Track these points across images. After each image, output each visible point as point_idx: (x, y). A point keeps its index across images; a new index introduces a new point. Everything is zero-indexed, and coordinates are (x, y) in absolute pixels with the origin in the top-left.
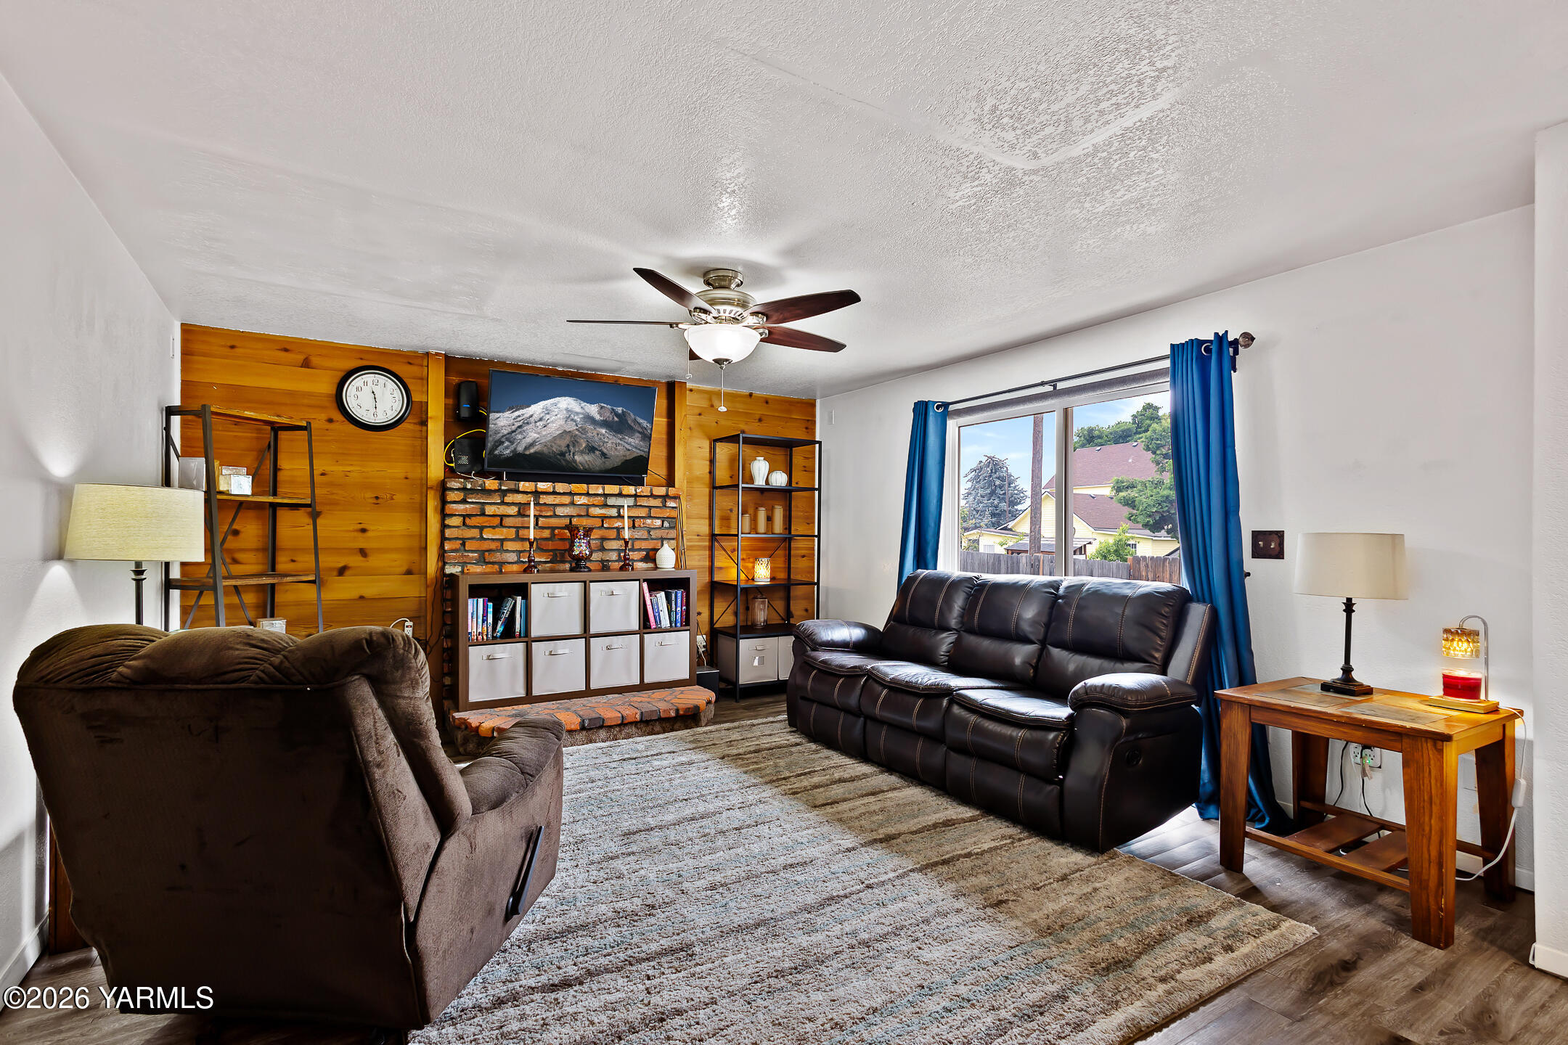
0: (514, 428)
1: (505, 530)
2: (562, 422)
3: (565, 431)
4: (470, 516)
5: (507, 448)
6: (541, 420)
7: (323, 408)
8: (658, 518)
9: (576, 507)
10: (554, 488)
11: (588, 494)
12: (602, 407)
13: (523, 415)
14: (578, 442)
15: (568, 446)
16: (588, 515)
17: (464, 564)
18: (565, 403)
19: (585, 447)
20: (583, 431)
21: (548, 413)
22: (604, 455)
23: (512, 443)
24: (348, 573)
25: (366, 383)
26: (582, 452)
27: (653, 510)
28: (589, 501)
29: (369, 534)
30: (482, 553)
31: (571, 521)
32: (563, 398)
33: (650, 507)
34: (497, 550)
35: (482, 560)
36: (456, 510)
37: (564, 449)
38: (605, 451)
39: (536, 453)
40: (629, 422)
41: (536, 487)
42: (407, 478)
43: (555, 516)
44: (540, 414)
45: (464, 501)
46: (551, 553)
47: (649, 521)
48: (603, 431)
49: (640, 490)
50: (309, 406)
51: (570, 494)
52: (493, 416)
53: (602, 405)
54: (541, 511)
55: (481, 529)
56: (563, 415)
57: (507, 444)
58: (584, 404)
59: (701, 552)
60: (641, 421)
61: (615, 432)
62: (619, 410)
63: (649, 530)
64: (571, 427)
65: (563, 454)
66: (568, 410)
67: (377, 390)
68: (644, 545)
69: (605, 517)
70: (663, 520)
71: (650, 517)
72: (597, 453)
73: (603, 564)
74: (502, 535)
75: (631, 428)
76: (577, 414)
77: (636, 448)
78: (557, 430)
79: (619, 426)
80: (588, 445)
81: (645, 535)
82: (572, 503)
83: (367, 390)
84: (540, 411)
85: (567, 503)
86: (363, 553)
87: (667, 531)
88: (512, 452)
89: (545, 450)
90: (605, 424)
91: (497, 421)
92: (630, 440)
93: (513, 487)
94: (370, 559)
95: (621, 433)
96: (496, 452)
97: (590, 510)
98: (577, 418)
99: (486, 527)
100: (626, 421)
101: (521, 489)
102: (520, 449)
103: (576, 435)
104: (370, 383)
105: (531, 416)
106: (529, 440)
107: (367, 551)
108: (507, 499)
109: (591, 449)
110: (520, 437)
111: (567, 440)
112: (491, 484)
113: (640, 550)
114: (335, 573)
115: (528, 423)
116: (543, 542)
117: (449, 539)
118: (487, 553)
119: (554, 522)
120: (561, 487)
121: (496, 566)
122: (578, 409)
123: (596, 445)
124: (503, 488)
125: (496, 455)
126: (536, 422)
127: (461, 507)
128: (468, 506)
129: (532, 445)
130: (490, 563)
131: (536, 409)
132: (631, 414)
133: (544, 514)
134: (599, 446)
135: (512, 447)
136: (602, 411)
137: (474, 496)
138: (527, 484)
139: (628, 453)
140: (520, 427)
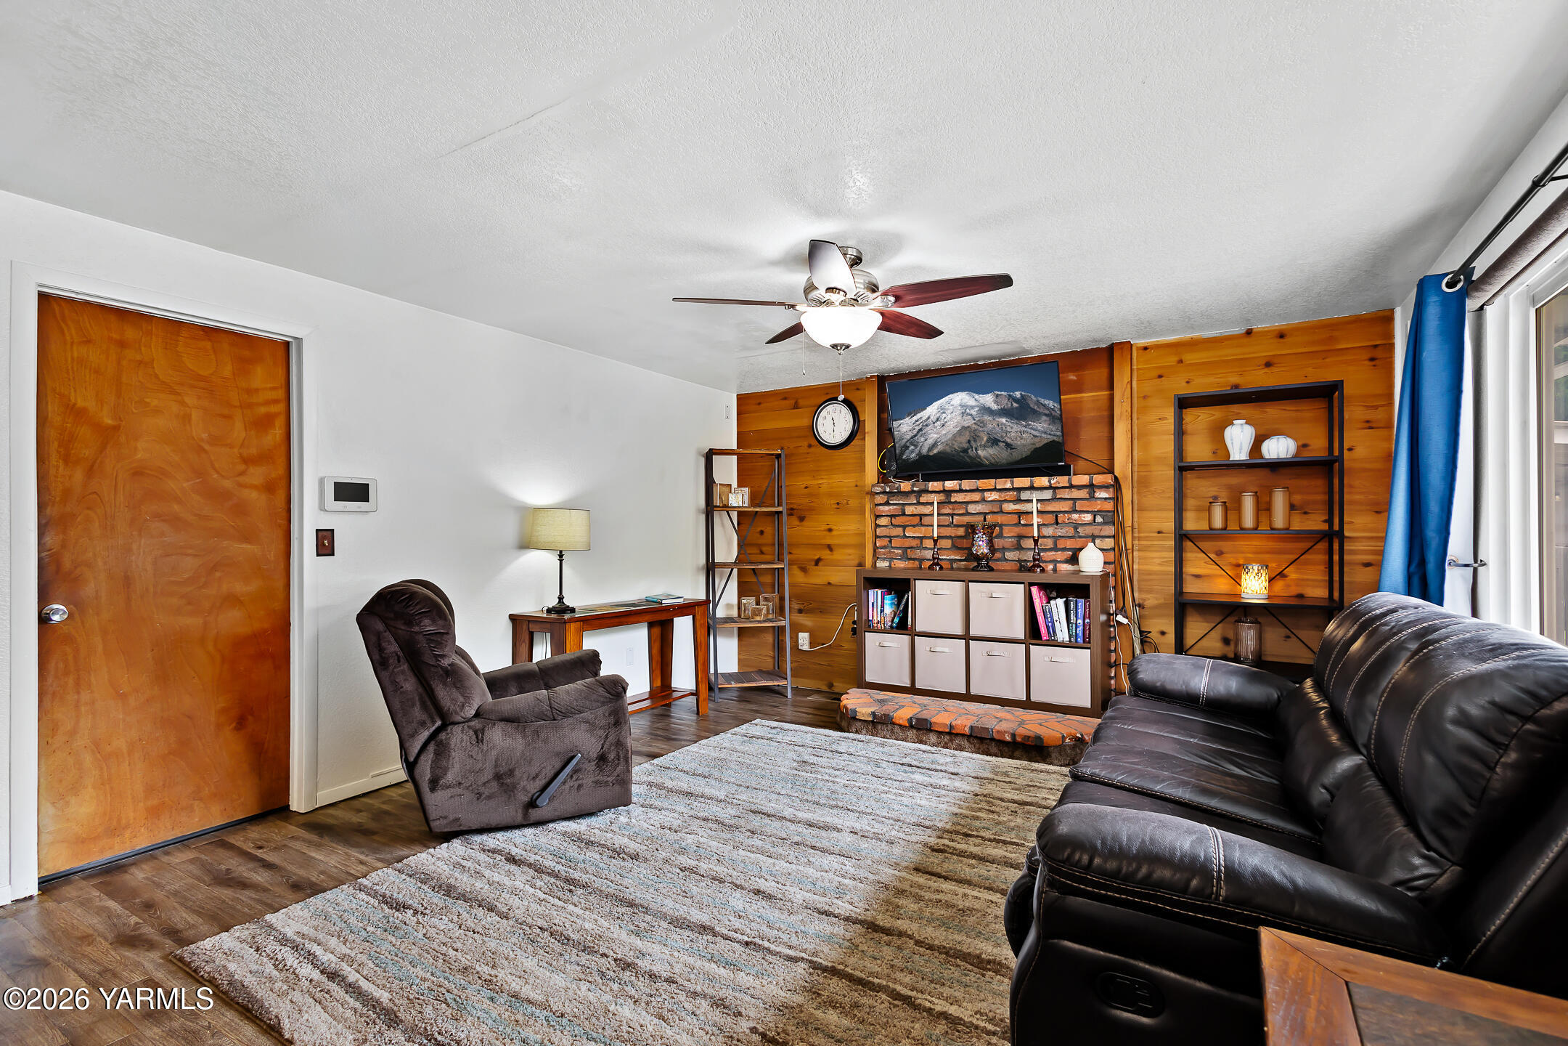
0: (915, 432)
1: (923, 528)
2: (959, 418)
3: (963, 427)
4: (894, 516)
5: (913, 450)
6: (938, 420)
7: (805, 437)
8: (1087, 512)
9: (988, 504)
10: (960, 485)
11: (995, 489)
12: (997, 396)
13: (921, 418)
14: (978, 436)
15: (969, 442)
16: (1001, 512)
17: (891, 560)
18: (959, 399)
19: (987, 441)
20: (982, 423)
21: (944, 413)
22: (1008, 446)
23: (916, 446)
24: (820, 564)
25: (828, 413)
26: (985, 447)
27: (1078, 503)
28: (1000, 496)
29: (834, 533)
30: (905, 549)
31: (985, 518)
32: (956, 394)
33: (1074, 500)
34: (917, 548)
35: (905, 557)
36: (883, 511)
37: (966, 446)
38: (1009, 441)
39: (939, 453)
40: (1031, 406)
41: (944, 486)
42: (856, 486)
43: (968, 514)
44: (937, 414)
45: (887, 503)
46: (966, 551)
47: (1075, 516)
48: (1004, 420)
49: (1055, 480)
50: (797, 437)
51: (977, 490)
52: (895, 424)
53: (996, 392)
54: (953, 509)
55: (904, 527)
56: (959, 410)
57: (912, 447)
58: (977, 396)
59: (1164, 554)
60: (1046, 402)
61: (1017, 419)
62: (1018, 394)
63: (1076, 526)
64: (969, 422)
65: (965, 451)
66: (962, 406)
67: (835, 416)
68: (1070, 544)
69: (1023, 513)
70: (1095, 514)
71: (1075, 511)
72: (1001, 444)
73: (1020, 564)
74: (921, 533)
75: (1034, 412)
76: (972, 407)
77: (1045, 433)
78: (956, 426)
79: (1021, 412)
80: (990, 438)
81: (1071, 532)
82: (983, 500)
83: (829, 418)
84: (935, 411)
85: (977, 500)
86: (830, 548)
87: (1100, 527)
88: (917, 455)
89: (948, 450)
90: (1004, 412)
91: (900, 428)
92: (1038, 425)
93: (923, 487)
94: (835, 553)
95: (1025, 419)
96: (904, 457)
97: (1003, 506)
98: (973, 412)
99: (908, 526)
100: (1028, 404)
101: (930, 489)
102: (924, 451)
103: (975, 430)
104: (831, 412)
105: (929, 418)
106: (930, 441)
107: (832, 547)
108: (923, 499)
109: (994, 441)
110: (922, 439)
111: (967, 436)
112: (906, 486)
113: (1064, 549)
114: (813, 563)
115: (927, 425)
116: (959, 540)
117: (880, 537)
118: (909, 550)
119: (967, 519)
120: (966, 484)
121: (917, 562)
122: (972, 402)
123: (998, 436)
124: (915, 489)
125: (904, 460)
126: (934, 423)
127: (886, 508)
128: (891, 507)
129: (934, 445)
130: (911, 559)
131: (932, 410)
132: (1033, 396)
133: (956, 512)
134: (1002, 436)
135: (917, 451)
136: (999, 399)
137: (894, 498)
138: (935, 484)
139: (1037, 440)
140: (920, 430)
